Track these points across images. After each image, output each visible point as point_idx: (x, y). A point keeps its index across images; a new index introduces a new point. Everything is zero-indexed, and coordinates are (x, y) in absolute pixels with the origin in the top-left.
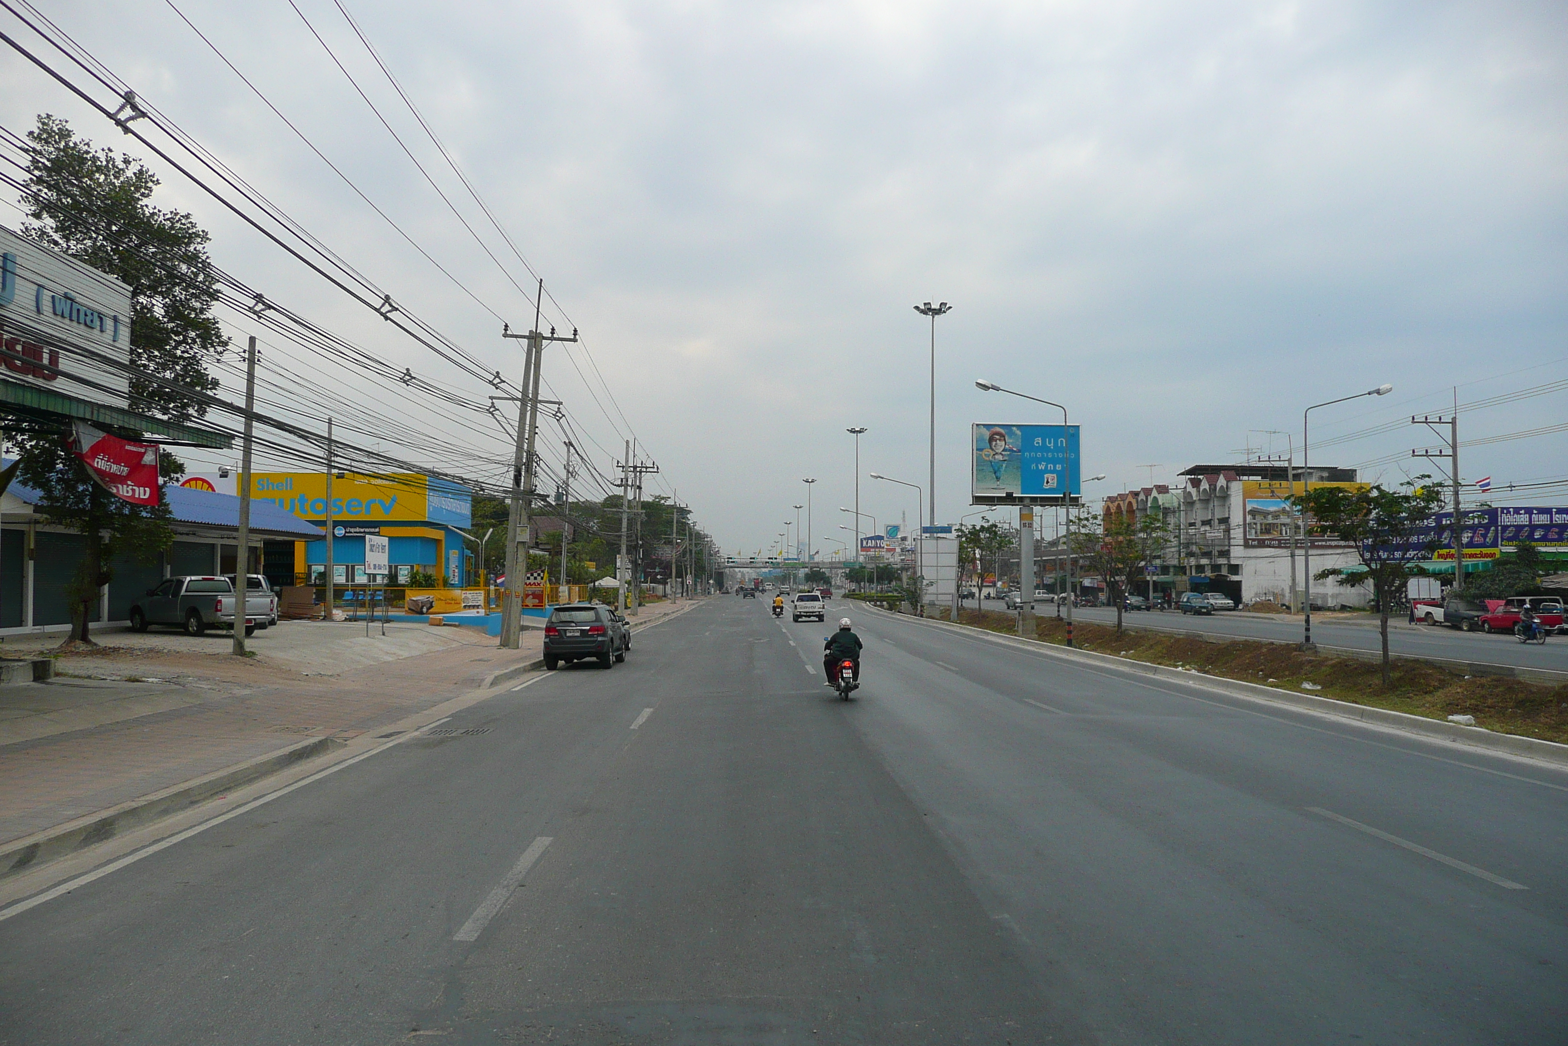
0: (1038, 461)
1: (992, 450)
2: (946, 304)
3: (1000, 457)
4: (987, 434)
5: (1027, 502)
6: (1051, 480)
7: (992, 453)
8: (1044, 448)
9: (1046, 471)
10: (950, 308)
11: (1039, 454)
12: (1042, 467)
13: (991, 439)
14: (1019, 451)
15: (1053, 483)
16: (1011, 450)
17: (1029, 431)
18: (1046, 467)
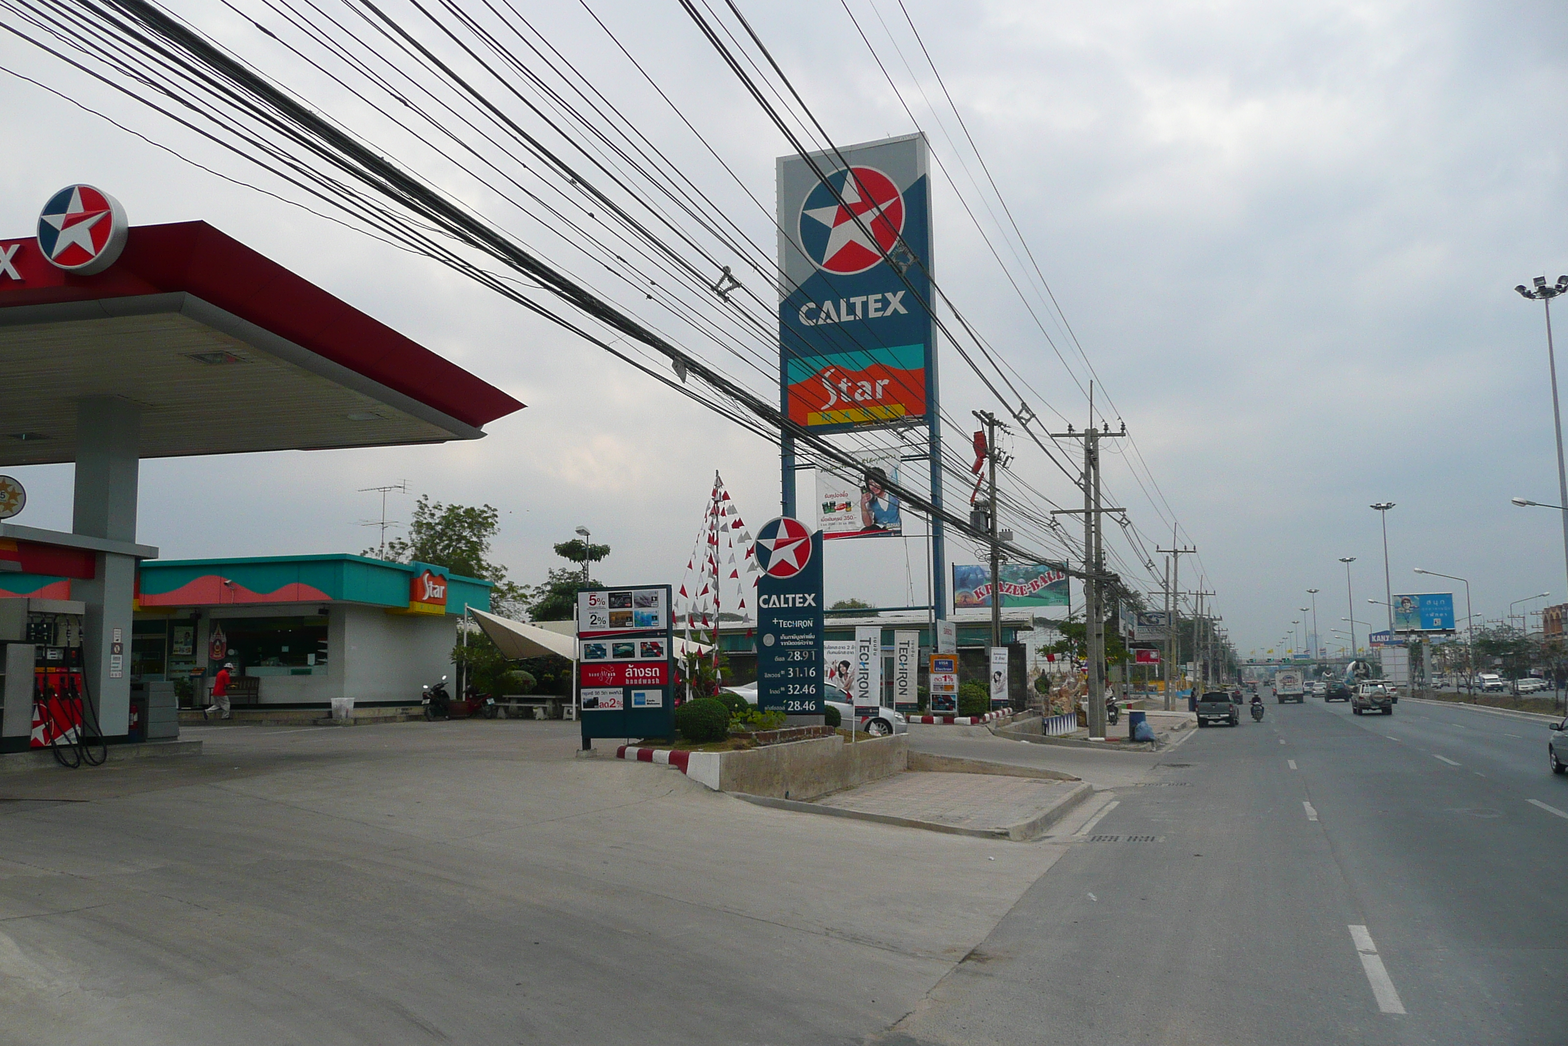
0: (1429, 613)
1: (1403, 607)
2: (1391, 503)
3: (1408, 611)
4: (1400, 600)
5: (1425, 633)
6: (1438, 622)
7: (1403, 609)
8: (1432, 605)
9: (1435, 617)
10: (1394, 505)
11: (1430, 609)
12: (1432, 615)
13: (1403, 602)
14: (1418, 608)
15: (1439, 623)
16: (1414, 607)
17: (1424, 598)
18: (1434, 615)
